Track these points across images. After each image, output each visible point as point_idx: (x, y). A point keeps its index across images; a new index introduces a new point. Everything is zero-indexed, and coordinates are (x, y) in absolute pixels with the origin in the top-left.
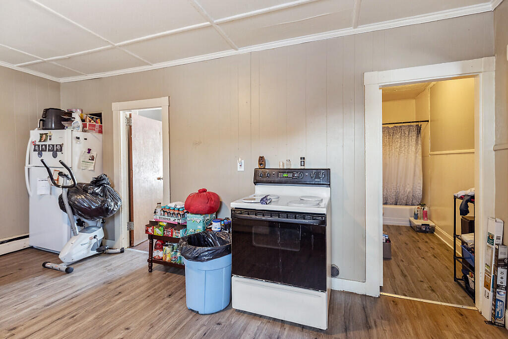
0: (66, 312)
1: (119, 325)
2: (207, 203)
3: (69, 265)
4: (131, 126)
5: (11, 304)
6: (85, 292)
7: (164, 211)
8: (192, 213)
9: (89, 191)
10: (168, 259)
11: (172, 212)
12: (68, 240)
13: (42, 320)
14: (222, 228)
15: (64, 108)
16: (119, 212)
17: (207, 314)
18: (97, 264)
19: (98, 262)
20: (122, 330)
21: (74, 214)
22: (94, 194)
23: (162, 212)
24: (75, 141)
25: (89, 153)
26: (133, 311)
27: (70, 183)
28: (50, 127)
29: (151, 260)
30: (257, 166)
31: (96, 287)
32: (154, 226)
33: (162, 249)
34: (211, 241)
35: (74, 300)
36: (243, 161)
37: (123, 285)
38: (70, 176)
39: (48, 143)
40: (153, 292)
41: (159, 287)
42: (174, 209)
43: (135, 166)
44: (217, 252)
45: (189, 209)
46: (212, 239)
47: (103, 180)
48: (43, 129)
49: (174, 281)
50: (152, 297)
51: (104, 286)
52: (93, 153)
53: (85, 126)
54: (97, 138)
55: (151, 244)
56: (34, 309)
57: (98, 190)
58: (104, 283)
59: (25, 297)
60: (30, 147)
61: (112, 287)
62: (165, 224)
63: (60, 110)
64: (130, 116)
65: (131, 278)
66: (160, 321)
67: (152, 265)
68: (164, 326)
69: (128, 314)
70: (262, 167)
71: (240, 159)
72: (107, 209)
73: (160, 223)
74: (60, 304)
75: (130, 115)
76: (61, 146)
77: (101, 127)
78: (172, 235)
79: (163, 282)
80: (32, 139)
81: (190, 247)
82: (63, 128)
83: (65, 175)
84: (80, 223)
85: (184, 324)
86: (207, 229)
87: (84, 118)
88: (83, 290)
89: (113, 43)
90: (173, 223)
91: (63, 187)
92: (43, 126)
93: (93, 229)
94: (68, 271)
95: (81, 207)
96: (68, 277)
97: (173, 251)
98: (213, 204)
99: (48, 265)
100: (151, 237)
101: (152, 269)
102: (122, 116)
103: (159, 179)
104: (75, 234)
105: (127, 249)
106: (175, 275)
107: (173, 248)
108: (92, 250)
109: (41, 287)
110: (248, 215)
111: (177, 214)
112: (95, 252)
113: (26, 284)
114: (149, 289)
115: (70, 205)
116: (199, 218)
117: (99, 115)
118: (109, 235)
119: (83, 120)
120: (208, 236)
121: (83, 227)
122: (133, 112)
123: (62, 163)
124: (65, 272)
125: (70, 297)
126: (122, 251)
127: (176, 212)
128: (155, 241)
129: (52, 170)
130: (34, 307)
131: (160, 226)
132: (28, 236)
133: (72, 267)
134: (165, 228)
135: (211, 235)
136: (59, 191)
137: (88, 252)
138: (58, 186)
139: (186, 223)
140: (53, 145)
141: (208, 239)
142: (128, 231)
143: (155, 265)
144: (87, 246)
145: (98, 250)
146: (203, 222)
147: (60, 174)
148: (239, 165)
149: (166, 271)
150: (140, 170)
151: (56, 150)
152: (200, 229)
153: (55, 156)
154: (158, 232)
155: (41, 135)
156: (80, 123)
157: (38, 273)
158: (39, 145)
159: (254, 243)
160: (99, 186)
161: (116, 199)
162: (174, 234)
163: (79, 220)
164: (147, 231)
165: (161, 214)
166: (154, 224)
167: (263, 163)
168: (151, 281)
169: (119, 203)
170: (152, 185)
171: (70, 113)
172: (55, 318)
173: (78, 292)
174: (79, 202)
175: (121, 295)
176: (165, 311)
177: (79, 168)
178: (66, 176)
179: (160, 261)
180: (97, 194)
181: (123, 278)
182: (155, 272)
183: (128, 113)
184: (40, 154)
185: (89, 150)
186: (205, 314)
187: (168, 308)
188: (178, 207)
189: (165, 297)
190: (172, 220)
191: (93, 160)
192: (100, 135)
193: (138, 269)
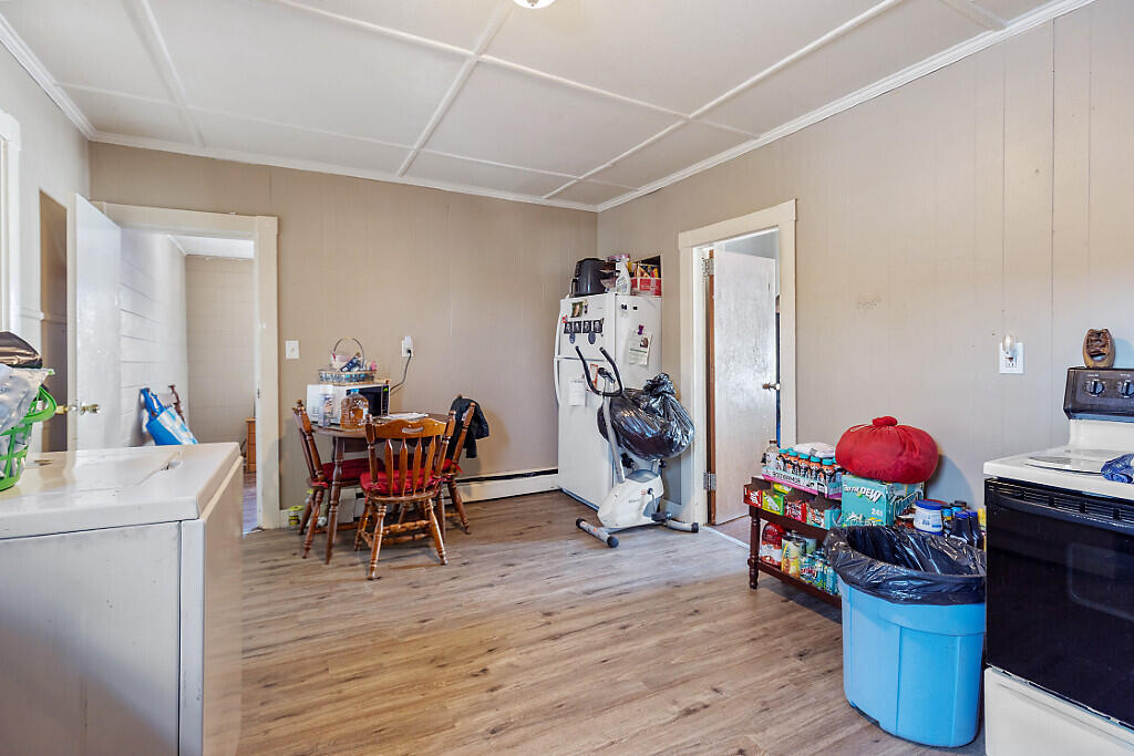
0: (613, 615)
1: (700, 676)
2: (901, 454)
3: (614, 533)
4: (712, 277)
5: (543, 574)
6: (639, 589)
7: (785, 459)
8: (858, 474)
9: (642, 405)
10: (792, 570)
11: (803, 465)
12: (610, 490)
13: (582, 615)
14: (945, 527)
15: (603, 257)
16: (689, 449)
17: (903, 739)
18: (655, 543)
19: (653, 539)
20: (707, 689)
21: (619, 445)
22: (649, 410)
23: (781, 463)
24: (620, 311)
25: (640, 333)
26: (724, 658)
27: (613, 388)
28: (584, 291)
29: (756, 564)
30: (1080, 361)
31: (655, 586)
32: (762, 489)
33: (780, 545)
34: (912, 554)
35: (625, 598)
36: (1020, 346)
37: (702, 597)
38: (614, 376)
39: (583, 318)
40: (762, 633)
41: (775, 628)
42: (809, 460)
43: (719, 358)
44: (937, 588)
45: (847, 461)
46: (915, 550)
47: (663, 384)
48: (576, 296)
49: (809, 625)
50: (760, 643)
51: (669, 589)
52: (647, 334)
53: (634, 284)
54: (652, 305)
55: (755, 529)
56: (570, 593)
57: (655, 404)
58: (668, 583)
59: (558, 569)
60: (560, 326)
61: (683, 596)
62: (787, 490)
63: (597, 260)
64: (711, 256)
65: (714, 589)
66: (782, 704)
67: (757, 574)
68: (794, 720)
69: (715, 660)
70: (1101, 365)
71: (1008, 341)
72: (671, 441)
73: (776, 486)
74: (605, 597)
75: (711, 253)
76: (601, 322)
77: (659, 283)
78: (804, 516)
79: (783, 619)
80: (562, 314)
81: (854, 555)
82: (602, 290)
83: (607, 374)
84: (627, 463)
85: (840, 736)
86: (900, 521)
87: (633, 270)
88: (635, 585)
89: (685, 115)
90: (807, 489)
91: (605, 394)
92: (576, 290)
93: (647, 475)
94: (611, 543)
95: (629, 433)
96: (611, 554)
97: (804, 554)
98: (918, 459)
99: (583, 524)
100: (757, 513)
101: (756, 583)
102: (697, 257)
103: (767, 387)
104: (619, 478)
105: (703, 528)
106: (809, 611)
107: (805, 547)
108: (645, 514)
109: (576, 559)
110: (1051, 504)
111: (818, 472)
112: (649, 520)
113: (557, 547)
114: (754, 625)
115: (613, 426)
116: (876, 491)
117: (656, 261)
118: (672, 492)
119: (632, 275)
120: (904, 540)
121: (631, 470)
122: (715, 247)
123: (604, 353)
124: (606, 544)
125: (618, 590)
126: (695, 530)
127: (814, 467)
128: (763, 522)
129: (588, 363)
130: (571, 589)
131: (776, 492)
132: (556, 471)
133: (616, 536)
134: (788, 499)
135: (912, 540)
136: (599, 401)
137: (639, 518)
138: (598, 393)
139: (840, 495)
140: (590, 322)
141: (902, 547)
142: (705, 491)
143: (762, 576)
144: (638, 504)
145: (654, 517)
146: (889, 501)
147: (601, 371)
148: (1003, 356)
149: (789, 596)
150: (728, 368)
151: (594, 329)
152: (877, 517)
153: (592, 341)
154: (771, 504)
155: (574, 304)
156: (628, 280)
157: (571, 535)
158: (570, 323)
159: (1075, 596)
160: (657, 396)
161: (685, 424)
162: (809, 515)
163: (624, 456)
164: (747, 499)
165: (778, 467)
166: (764, 485)
167: (1105, 350)
168: (755, 607)
169: (690, 432)
170: (753, 400)
171: (612, 265)
172: (600, 618)
173: (628, 586)
174: (626, 423)
175: (697, 617)
176: (793, 687)
177: (625, 361)
178: (609, 375)
179: (774, 570)
180: (654, 411)
181: (700, 584)
182: (764, 592)
183: (706, 250)
184: (572, 338)
185: (641, 328)
186: (897, 737)
187: (801, 683)
188: (819, 454)
189: (791, 654)
190: (803, 483)
191: (646, 346)
192: (658, 298)
193: (727, 573)
